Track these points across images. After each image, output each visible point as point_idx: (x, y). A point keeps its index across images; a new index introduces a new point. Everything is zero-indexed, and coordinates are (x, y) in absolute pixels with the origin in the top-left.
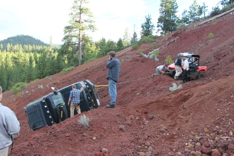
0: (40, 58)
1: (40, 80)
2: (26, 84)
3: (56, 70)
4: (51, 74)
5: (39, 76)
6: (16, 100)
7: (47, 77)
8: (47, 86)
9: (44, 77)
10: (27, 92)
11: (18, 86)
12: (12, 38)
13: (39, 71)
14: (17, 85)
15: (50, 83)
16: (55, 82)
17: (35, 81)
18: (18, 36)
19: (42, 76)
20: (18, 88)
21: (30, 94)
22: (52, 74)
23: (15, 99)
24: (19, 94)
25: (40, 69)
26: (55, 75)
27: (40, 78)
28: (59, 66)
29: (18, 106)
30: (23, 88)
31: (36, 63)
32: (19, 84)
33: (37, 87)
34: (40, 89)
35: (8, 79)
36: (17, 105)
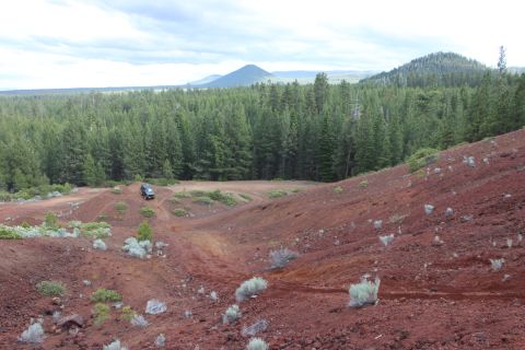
0: (473, 96)
1: (470, 145)
2: (437, 153)
3: (511, 124)
4: (497, 132)
5: (468, 136)
6: (412, 186)
7: (486, 139)
8: (485, 160)
9: (480, 139)
10: (437, 170)
11: (422, 155)
12: (420, 60)
13: (469, 126)
14: (419, 152)
15: (493, 153)
16: (507, 151)
17: (458, 147)
18: (432, 56)
19: (474, 136)
20: (421, 161)
21: (442, 175)
22: (499, 133)
23: (410, 184)
24: (420, 174)
25: (471, 120)
26: (508, 134)
27: (471, 141)
28: (519, 115)
29: (415, 199)
30: (431, 161)
31: (465, 108)
32: (423, 150)
33: (461, 160)
34: (468, 164)
35: (406, 141)
36: (413, 196)
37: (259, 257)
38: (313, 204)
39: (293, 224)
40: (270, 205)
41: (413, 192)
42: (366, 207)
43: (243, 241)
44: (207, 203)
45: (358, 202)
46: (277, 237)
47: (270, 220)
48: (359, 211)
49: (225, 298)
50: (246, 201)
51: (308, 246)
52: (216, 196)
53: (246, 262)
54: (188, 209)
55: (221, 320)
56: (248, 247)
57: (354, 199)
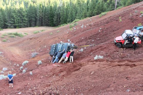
8: (85, 26)
23: (68, 33)
29: (68, 37)
30: (75, 25)
37: (29, 54)
38: (44, 38)
39: (39, 44)
40: (33, 38)
41: (68, 35)
42: (57, 39)
43: (25, 50)
44: (13, 37)
45: (55, 37)
46: (34, 48)
47: (33, 43)
48: (55, 40)
49: (21, 65)
50: (26, 35)
51: (41, 51)
52: (16, 34)
53: (26, 56)
54: (7, 39)
55: (19, 69)
56: (27, 51)
57: (55, 36)
